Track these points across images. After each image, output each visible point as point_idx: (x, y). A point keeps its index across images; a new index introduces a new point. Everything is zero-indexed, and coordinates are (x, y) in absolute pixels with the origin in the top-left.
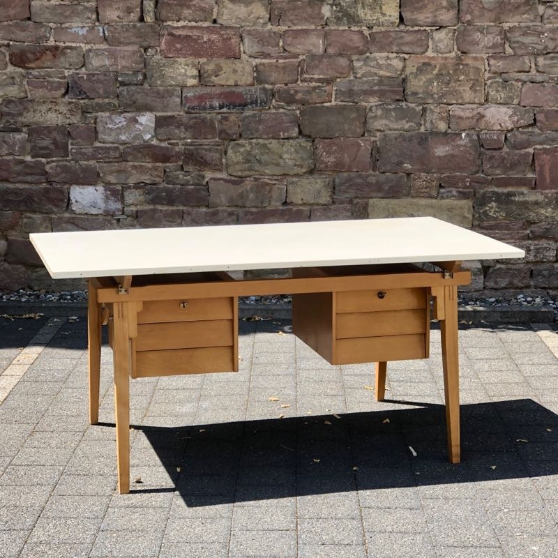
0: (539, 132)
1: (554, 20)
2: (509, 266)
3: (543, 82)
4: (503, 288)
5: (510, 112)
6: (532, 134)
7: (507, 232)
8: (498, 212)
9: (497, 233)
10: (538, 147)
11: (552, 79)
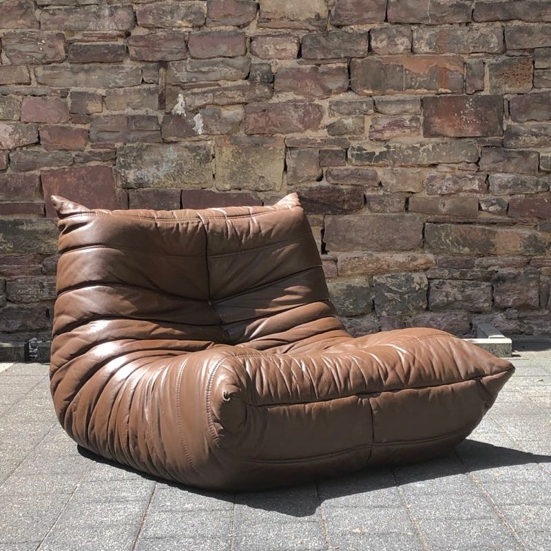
0: (45, 151)
1: (51, 26)
2: (21, 305)
3: (45, 95)
4: (17, 331)
5: (10, 129)
6: (37, 154)
7: (16, 266)
8: (5, 243)
9: (5, 268)
10: (45, 168)
11: (55, 91)
